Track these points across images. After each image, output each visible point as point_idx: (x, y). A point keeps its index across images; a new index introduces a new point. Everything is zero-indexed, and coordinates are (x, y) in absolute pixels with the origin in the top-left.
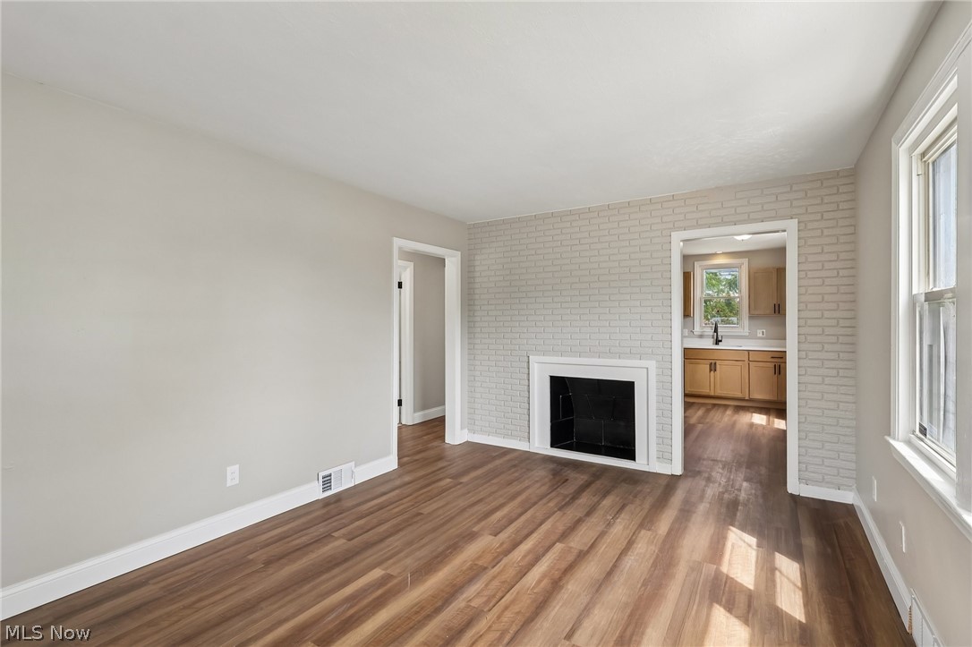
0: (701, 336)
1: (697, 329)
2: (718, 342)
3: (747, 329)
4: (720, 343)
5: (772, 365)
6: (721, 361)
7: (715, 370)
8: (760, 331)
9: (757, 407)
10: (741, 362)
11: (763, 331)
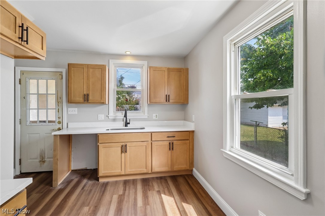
0: (114, 120)
1: (112, 114)
2: (127, 124)
3: (146, 114)
5: (167, 143)
6: (130, 143)
7: (126, 152)
8: (154, 115)
9: (157, 178)
10: (146, 142)
11: (156, 114)
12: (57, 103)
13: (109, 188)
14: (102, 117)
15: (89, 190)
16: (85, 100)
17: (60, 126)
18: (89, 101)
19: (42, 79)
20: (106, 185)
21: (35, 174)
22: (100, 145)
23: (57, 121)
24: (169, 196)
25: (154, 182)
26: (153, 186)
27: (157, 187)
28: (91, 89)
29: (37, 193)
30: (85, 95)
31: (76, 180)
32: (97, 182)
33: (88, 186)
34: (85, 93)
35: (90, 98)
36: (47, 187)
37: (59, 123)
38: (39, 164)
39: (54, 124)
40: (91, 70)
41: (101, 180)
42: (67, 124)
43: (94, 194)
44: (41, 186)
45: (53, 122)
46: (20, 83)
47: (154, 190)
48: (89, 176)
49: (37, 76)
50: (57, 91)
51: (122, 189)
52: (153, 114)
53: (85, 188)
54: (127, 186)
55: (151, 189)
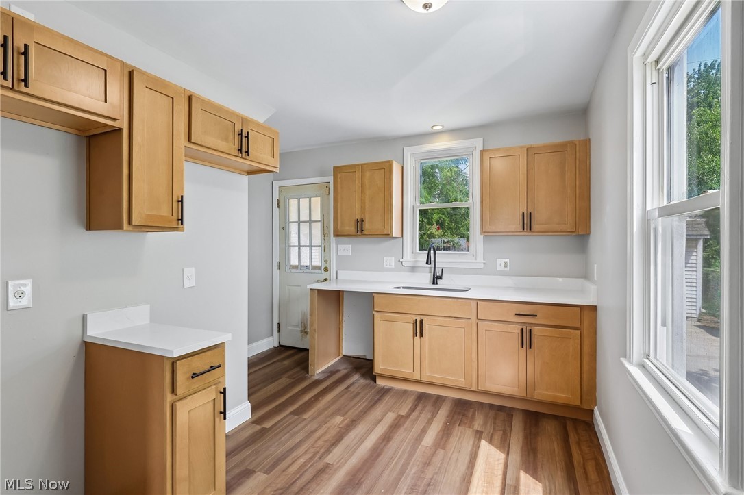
0: (413, 269)
1: (409, 256)
2: (436, 278)
3: (480, 259)
4: (439, 281)
5: (517, 329)
6: (432, 318)
7: (422, 334)
8: (501, 261)
9: (491, 406)
10: (464, 321)
11: (506, 260)
12: (323, 236)
13: (387, 398)
14: (390, 262)
15: (355, 393)
16: (358, 231)
17: (326, 275)
18: (365, 232)
19: (303, 197)
20: (385, 392)
21: (296, 350)
22: (375, 314)
23: (323, 267)
24: (497, 448)
25: (480, 412)
26: (473, 418)
27: (481, 423)
28: (367, 209)
29: (288, 377)
30: (358, 222)
31: (344, 372)
32: (373, 382)
33: (356, 385)
34: (359, 217)
35: (367, 226)
36: (303, 372)
37: (326, 270)
38: (300, 335)
39: (319, 271)
40: (368, 174)
41: (380, 382)
42: (337, 272)
43: (358, 402)
44: (297, 369)
45: (318, 268)
46: (278, 207)
47: (469, 427)
48: (363, 370)
49: (299, 192)
50: (323, 216)
51: (409, 407)
52: (498, 260)
53: (352, 387)
54: (420, 405)
55: (465, 424)
